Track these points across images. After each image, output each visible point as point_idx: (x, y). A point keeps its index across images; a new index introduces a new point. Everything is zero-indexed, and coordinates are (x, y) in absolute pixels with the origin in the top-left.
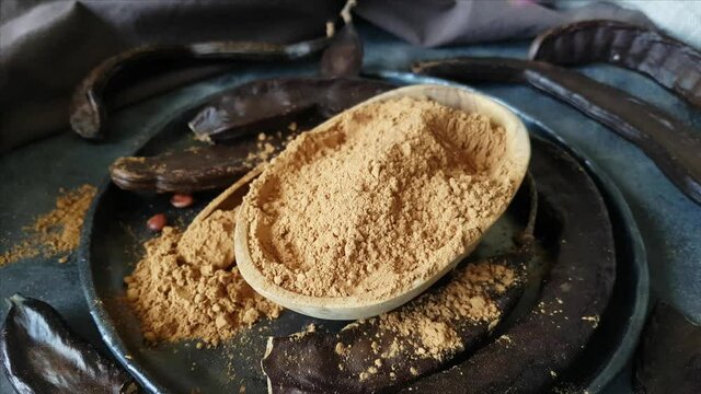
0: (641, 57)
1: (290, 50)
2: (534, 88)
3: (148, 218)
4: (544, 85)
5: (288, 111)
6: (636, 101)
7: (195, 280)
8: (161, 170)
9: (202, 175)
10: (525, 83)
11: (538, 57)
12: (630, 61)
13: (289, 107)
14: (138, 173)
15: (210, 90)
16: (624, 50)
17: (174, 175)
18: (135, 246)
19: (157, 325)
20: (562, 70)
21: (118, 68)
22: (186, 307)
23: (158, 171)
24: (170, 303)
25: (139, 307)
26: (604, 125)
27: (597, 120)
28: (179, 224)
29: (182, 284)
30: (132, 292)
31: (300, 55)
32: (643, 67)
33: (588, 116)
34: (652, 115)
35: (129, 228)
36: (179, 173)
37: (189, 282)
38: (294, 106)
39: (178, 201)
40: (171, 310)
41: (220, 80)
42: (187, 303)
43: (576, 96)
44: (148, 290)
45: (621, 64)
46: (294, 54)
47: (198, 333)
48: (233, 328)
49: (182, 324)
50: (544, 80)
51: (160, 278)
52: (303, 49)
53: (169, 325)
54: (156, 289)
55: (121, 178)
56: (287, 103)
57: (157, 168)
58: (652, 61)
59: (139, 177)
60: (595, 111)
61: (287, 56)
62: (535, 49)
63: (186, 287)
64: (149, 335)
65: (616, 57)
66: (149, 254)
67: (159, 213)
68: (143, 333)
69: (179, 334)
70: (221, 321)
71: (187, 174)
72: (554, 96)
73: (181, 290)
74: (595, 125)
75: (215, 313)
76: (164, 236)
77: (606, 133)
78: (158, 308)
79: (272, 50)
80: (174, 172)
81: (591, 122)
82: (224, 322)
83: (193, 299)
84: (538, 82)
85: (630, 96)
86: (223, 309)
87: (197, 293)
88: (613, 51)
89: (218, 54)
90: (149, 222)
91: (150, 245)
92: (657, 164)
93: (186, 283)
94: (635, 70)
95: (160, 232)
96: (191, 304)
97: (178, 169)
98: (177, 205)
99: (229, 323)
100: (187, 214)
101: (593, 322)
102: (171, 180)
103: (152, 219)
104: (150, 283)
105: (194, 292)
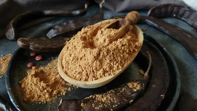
0: (182, 15)
1: (74, 12)
2: (149, 25)
4: (151, 24)
6: (180, 29)
7: (40, 82)
9: (44, 47)
10: (146, 23)
11: (150, 15)
12: (179, 17)
13: (75, 28)
14: (24, 43)
16: (177, 13)
17: (35, 46)
18: (23, 72)
19: (28, 96)
20: (157, 19)
21: (21, 18)
22: (37, 90)
24: (33, 89)
25: (25, 90)
26: (169, 36)
27: (168, 35)
28: (37, 65)
29: (36, 83)
30: (23, 86)
31: (77, 14)
32: (183, 18)
33: (165, 34)
34: (184, 33)
35: (22, 66)
36: (37, 45)
37: (38, 83)
40: (33, 91)
42: (38, 89)
43: (161, 27)
44: (28, 84)
45: (176, 17)
46: (75, 14)
47: (40, 99)
48: (51, 98)
49: (36, 96)
50: (151, 22)
51: (31, 81)
52: (78, 12)
53: (31, 97)
54: (30, 84)
56: (74, 27)
57: (31, 43)
58: (185, 16)
60: (167, 32)
61: (73, 14)
62: (149, 12)
63: (37, 84)
64: (25, 99)
65: (174, 15)
66: (29, 75)
67: (31, 62)
68: (23, 99)
69: (34, 99)
70: (47, 96)
71: (39, 46)
72: (154, 27)
73: (36, 85)
74: (167, 37)
75: (45, 93)
76: (33, 69)
77: (170, 39)
78: (29, 91)
79: (68, 12)
80: (35, 45)
81: (166, 35)
83: (39, 88)
84: (149, 23)
85: (178, 27)
86: (48, 91)
87: (41, 86)
88: (173, 13)
89: (52, 14)
90: (28, 64)
91: (29, 72)
92: (186, 49)
93: (37, 83)
94: (180, 19)
95: (31, 68)
96: (39, 89)
97: (37, 44)
98: (37, 59)
99: (49, 96)
100: (40, 63)
101: (163, 97)
102: (34, 47)
103: (29, 64)
104: (28, 83)
105: (40, 85)
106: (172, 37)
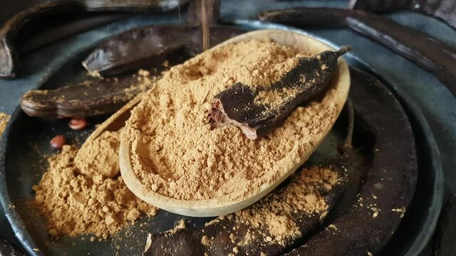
0: (436, 6)
1: (163, 4)
2: (353, 31)
3: (51, 139)
4: (361, 29)
5: (162, 51)
6: (431, 40)
7: (88, 187)
8: (60, 101)
9: (93, 103)
10: (346, 27)
11: (356, 7)
12: (428, 9)
13: (162, 48)
14: (42, 103)
15: (99, 36)
17: (70, 103)
18: (41, 161)
19: (59, 224)
20: (374, 16)
22: (81, 209)
23: (58, 101)
24: (69, 206)
25: (44, 210)
26: (407, 59)
27: (403, 55)
28: (76, 142)
29: (78, 191)
30: (39, 198)
31: (171, 7)
32: (438, 13)
33: (394, 52)
34: (445, 51)
35: (36, 147)
36: (75, 102)
37: (84, 189)
38: (166, 48)
39: (74, 125)
40: (70, 211)
41: (108, 28)
42: (82, 206)
43: (386, 37)
44: (51, 196)
45: (421, 11)
46: (166, 6)
47: (91, 229)
48: (119, 224)
49: (79, 223)
50: (361, 25)
51: (60, 186)
52: (174, 3)
53: (68, 223)
54: (57, 195)
55: (28, 107)
56: (160, 45)
57: (57, 99)
58: (445, 9)
59: (43, 106)
60: (401, 48)
61: (160, 7)
62: (354, 0)
63: (82, 193)
64: (53, 232)
65: (417, 6)
66: (52, 168)
67: (60, 134)
68: (48, 230)
69: (76, 230)
70: (109, 219)
71: (81, 103)
72: (369, 37)
73: (77, 195)
74: (402, 59)
75: (104, 213)
76: (63, 152)
77: (409, 65)
78: (60, 210)
79: (149, 3)
80: (71, 101)
81: (398, 57)
82: (113, 220)
83: (87, 202)
84: (356, 26)
86: (111, 209)
87: (90, 197)
88: (414, 2)
89: (106, 8)
90: (52, 142)
91: (53, 160)
93: (81, 190)
94: (432, 16)
95: (60, 149)
96: (85, 206)
97: (73, 99)
98: (73, 127)
99: (116, 221)
100: (82, 135)
101: (400, 213)
102: (69, 108)
103: (54, 139)
104: (53, 190)
105: (88, 197)
106: (413, 61)
